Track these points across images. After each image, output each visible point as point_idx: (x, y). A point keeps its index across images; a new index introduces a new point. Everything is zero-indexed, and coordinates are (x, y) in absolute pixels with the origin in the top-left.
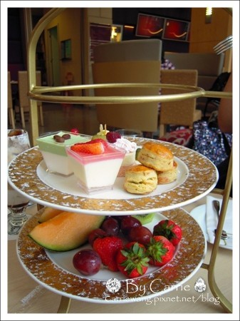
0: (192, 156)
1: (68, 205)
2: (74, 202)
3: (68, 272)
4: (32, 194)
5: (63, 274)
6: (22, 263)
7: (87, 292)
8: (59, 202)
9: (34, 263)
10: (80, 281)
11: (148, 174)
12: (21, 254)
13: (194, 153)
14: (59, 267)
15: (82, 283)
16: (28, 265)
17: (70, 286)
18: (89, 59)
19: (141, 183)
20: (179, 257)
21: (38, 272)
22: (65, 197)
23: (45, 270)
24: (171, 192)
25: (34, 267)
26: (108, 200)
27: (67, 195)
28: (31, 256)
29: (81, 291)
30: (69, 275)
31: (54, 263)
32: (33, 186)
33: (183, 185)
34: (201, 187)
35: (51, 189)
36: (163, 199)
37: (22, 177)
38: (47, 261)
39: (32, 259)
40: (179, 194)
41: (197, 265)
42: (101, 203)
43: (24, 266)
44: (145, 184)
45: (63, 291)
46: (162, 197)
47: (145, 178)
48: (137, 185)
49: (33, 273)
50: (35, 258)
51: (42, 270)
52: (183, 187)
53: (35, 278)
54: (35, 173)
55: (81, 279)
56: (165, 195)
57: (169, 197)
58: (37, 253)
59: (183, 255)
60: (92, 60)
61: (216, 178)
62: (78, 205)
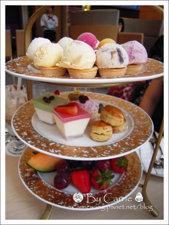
0: (137, 111)
1: (53, 151)
2: (57, 148)
3: (52, 187)
4: (29, 142)
5: (48, 188)
6: (22, 181)
7: (64, 202)
8: (47, 149)
9: (30, 181)
10: (60, 194)
11: (106, 128)
12: (22, 174)
13: (138, 109)
14: (46, 183)
15: (61, 195)
16: (26, 182)
17: (53, 197)
18: (67, 22)
19: (101, 134)
20: (124, 179)
21: (33, 187)
22: (51, 144)
23: (37, 185)
24: (121, 141)
25: (30, 183)
26: (79, 147)
27: (53, 142)
28: (28, 175)
29: (60, 201)
30: (52, 189)
31: (43, 180)
32: (29, 135)
33: (129, 136)
34: (141, 138)
35: (42, 137)
36: (115, 148)
37: (22, 126)
38: (38, 179)
39: (29, 177)
40: (127, 143)
41: (135, 186)
42: (75, 150)
43: (24, 183)
44: (104, 135)
45: (49, 201)
46: (115, 145)
47: (104, 132)
48: (98, 136)
49: (29, 188)
50: (31, 176)
51: (35, 186)
52: (129, 138)
53: (31, 192)
54: (30, 123)
55: (60, 192)
56: (117, 144)
57: (120, 146)
58: (31, 173)
59: (126, 178)
60: (68, 22)
61: (151, 131)
62: (59, 151)
